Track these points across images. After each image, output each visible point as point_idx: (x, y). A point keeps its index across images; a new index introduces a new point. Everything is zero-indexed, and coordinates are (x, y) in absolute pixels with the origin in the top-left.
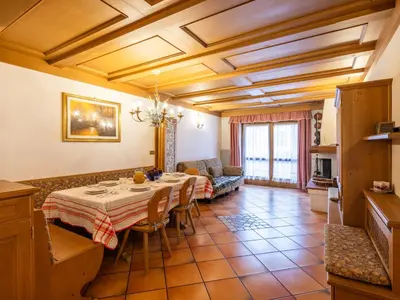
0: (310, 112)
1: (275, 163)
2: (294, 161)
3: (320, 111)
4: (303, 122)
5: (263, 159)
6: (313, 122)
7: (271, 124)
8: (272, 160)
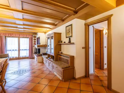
0: (32, 35)
1: (21, 51)
2: (28, 50)
3: (35, 36)
4: (31, 38)
5: (16, 50)
6: (34, 38)
7: (19, 37)
8: (19, 50)
